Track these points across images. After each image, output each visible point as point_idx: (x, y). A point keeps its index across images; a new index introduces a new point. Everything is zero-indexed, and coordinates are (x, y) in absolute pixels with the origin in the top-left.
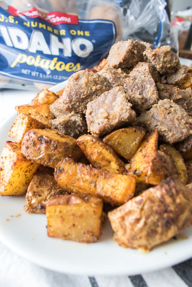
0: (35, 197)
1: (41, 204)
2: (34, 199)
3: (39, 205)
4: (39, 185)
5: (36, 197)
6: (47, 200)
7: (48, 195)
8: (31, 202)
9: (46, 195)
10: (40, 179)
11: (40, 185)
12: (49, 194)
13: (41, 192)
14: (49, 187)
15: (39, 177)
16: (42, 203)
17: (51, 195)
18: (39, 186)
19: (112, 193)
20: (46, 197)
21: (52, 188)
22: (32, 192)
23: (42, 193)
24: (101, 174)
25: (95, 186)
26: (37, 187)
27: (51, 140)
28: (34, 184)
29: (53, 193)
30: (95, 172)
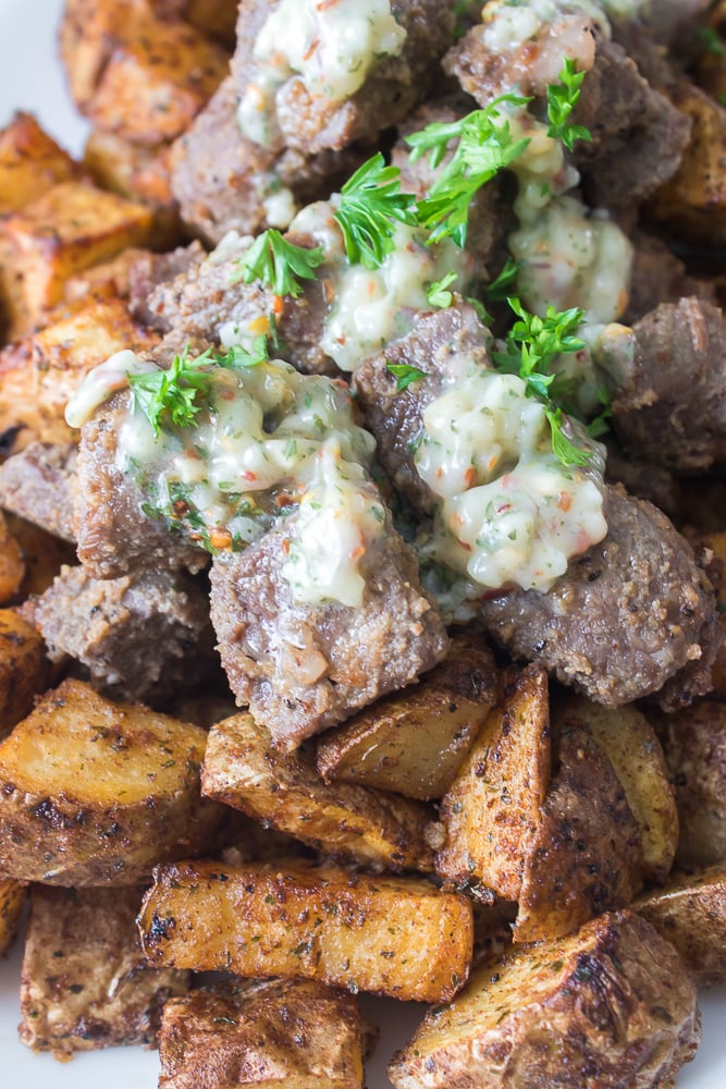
0: (59, 1002)
1: (86, 1023)
2: (57, 1007)
3: (78, 1024)
4: (64, 945)
5: (61, 998)
6: (109, 1003)
7: (108, 980)
8: (46, 1017)
9: (103, 982)
10: (66, 913)
11: (70, 943)
12: (113, 972)
13: (80, 971)
14: (106, 946)
15: (58, 906)
16: (93, 1018)
17: (121, 979)
18: (68, 948)
19: (385, 979)
20: (104, 990)
21: (119, 945)
22: (43, 983)
23: (84, 975)
24: (332, 910)
25: (317, 959)
26: (59, 954)
27: (88, 812)
28: (44, 943)
29: (126, 965)
30: (304, 903)
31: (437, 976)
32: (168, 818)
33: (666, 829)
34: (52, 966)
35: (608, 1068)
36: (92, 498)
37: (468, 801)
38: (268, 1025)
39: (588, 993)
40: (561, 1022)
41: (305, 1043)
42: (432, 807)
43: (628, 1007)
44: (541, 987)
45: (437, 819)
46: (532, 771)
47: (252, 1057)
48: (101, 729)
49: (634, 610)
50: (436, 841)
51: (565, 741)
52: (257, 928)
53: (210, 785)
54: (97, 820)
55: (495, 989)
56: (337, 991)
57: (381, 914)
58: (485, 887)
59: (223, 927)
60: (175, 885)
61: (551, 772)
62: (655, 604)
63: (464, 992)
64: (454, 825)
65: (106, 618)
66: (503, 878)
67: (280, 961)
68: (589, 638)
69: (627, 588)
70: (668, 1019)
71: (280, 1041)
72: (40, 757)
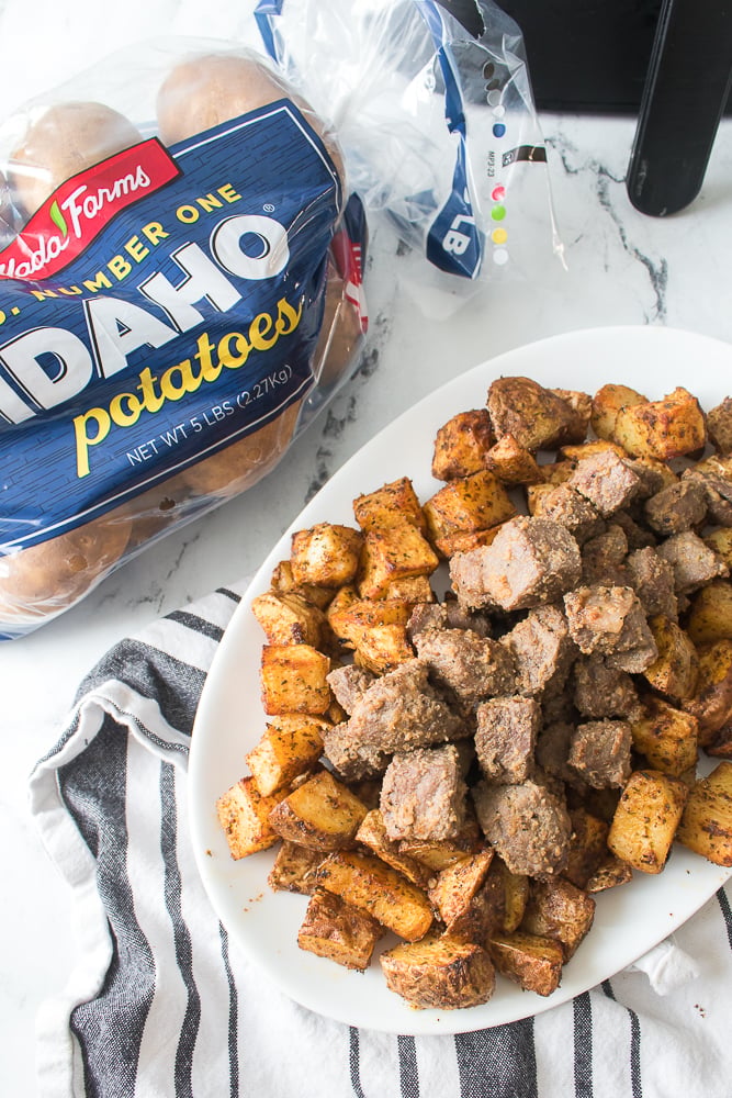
1: (293, 885)
2: (284, 877)
3: (290, 885)
4: (292, 857)
5: (286, 875)
6: (303, 881)
7: (305, 873)
8: (279, 879)
9: (303, 873)
11: (295, 856)
13: (296, 867)
16: (295, 884)
18: (294, 858)
19: (394, 925)
20: (302, 876)
22: (281, 868)
23: (297, 869)
24: (386, 894)
25: (373, 908)
26: (290, 860)
27: (315, 831)
28: (286, 854)
29: (313, 870)
30: (377, 888)
31: (412, 933)
32: (342, 841)
33: (516, 920)
34: (286, 863)
35: (451, 997)
36: (358, 723)
37: (448, 879)
38: (346, 923)
39: (454, 973)
40: (441, 976)
41: (356, 935)
42: (436, 874)
43: (465, 982)
44: (441, 959)
45: (436, 878)
46: (472, 887)
47: (336, 933)
48: (329, 797)
49: (534, 847)
50: (432, 885)
51: (490, 878)
52: (357, 888)
53: (359, 837)
54: (318, 834)
55: (428, 948)
56: (375, 921)
57: (402, 904)
58: (440, 914)
59: (346, 882)
60: (335, 862)
61: (479, 888)
62: (543, 849)
63: (419, 942)
64: (440, 884)
65: (349, 755)
66: (446, 915)
67: (361, 903)
68: (513, 849)
69: (535, 839)
70: (478, 992)
71: (348, 931)
72: (305, 802)
